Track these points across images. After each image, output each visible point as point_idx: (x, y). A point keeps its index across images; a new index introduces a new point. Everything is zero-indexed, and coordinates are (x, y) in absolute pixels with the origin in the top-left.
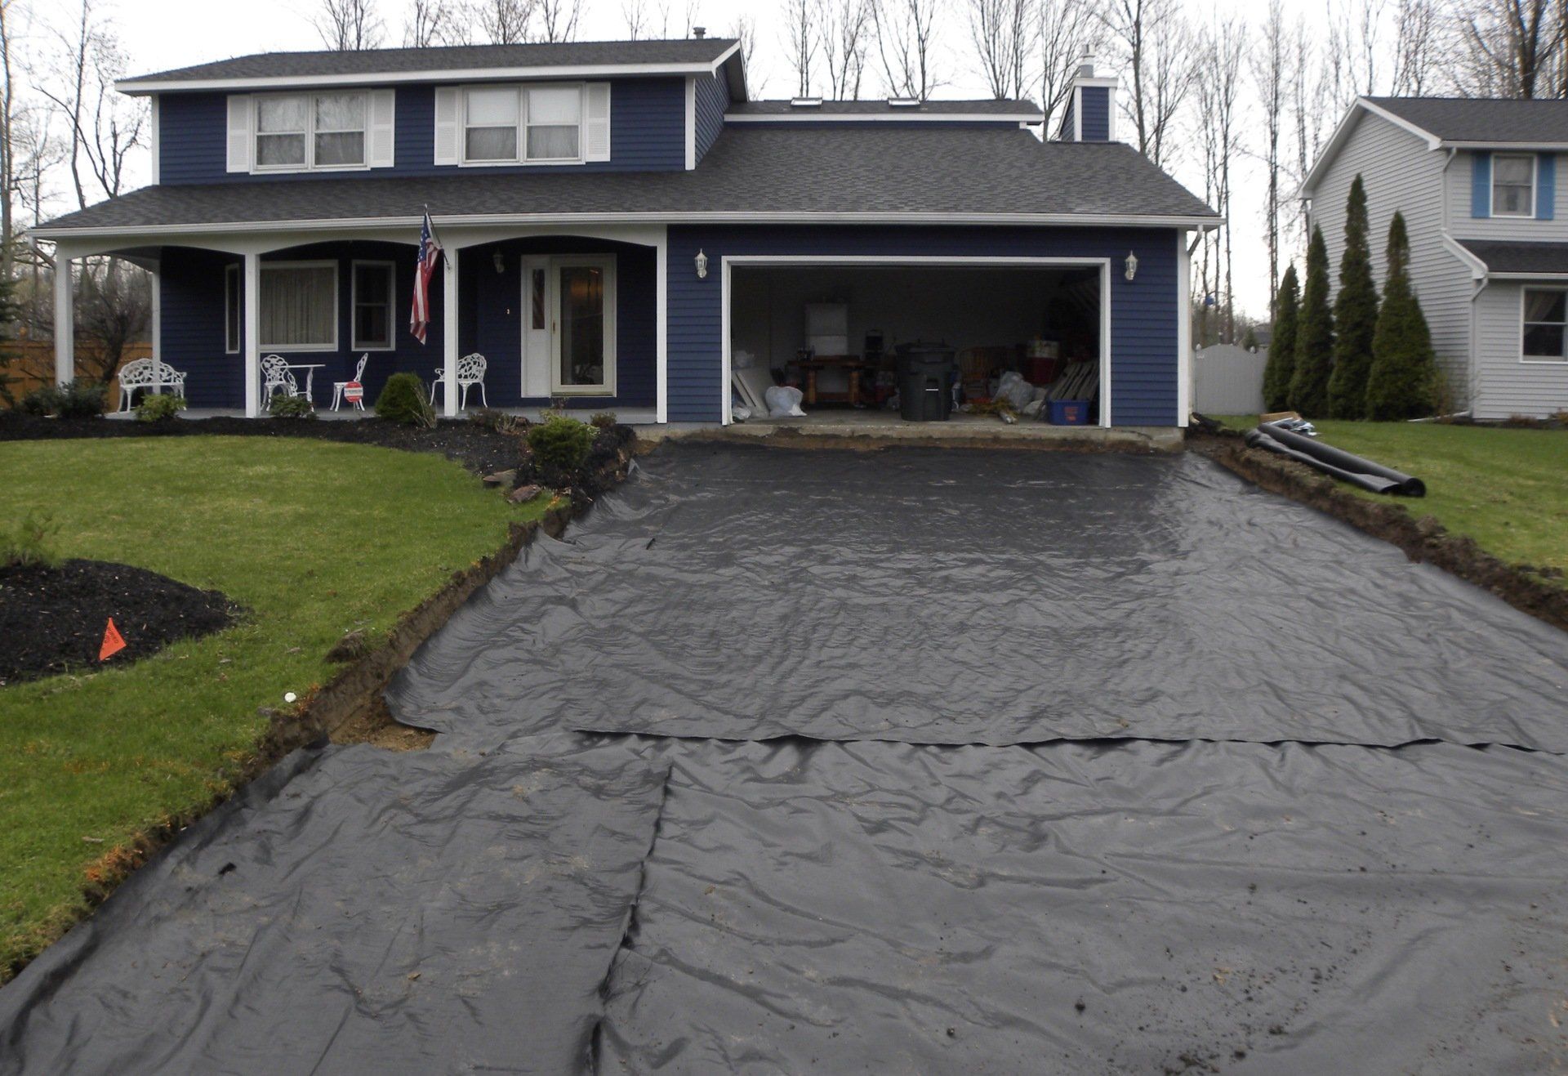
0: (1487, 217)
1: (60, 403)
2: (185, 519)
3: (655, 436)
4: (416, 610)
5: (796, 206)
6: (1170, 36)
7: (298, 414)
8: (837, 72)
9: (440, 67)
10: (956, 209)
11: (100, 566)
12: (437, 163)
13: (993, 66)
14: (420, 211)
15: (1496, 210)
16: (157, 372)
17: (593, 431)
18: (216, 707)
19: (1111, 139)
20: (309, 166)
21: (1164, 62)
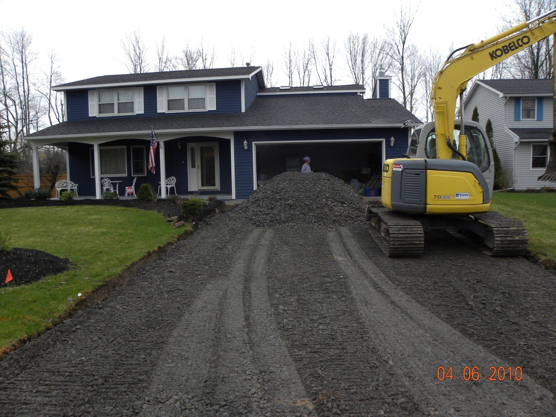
0: (520, 120)
1: (35, 195)
2: (65, 234)
3: (232, 203)
4: (131, 265)
5: (277, 124)
6: (415, 61)
7: (112, 198)
8: (302, 78)
9: (158, 79)
10: (332, 123)
11: (26, 250)
12: (158, 112)
13: (355, 74)
14: (151, 129)
15: (523, 117)
16: (68, 184)
17: (207, 202)
18: (54, 298)
19: (389, 97)
20: (116, 114)
21: (413, 70)
